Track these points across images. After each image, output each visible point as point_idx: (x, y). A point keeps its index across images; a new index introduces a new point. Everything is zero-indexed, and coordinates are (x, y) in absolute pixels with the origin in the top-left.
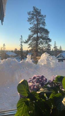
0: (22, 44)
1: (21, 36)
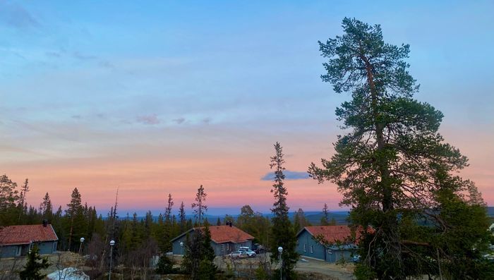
0: (281, 184)
1: (277, 147)
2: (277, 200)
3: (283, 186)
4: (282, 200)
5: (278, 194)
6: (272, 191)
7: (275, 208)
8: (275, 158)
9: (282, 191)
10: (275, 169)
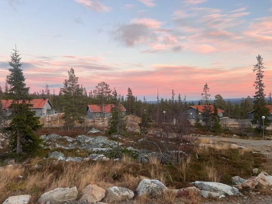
2: (258, 90)
3: (262, 82)
4: (261, 90)
5: (258, 87)
6: (254, 85)
7: (256, 95)
8: (257, 65)
9: (261, 85)
10: (257, 72)
